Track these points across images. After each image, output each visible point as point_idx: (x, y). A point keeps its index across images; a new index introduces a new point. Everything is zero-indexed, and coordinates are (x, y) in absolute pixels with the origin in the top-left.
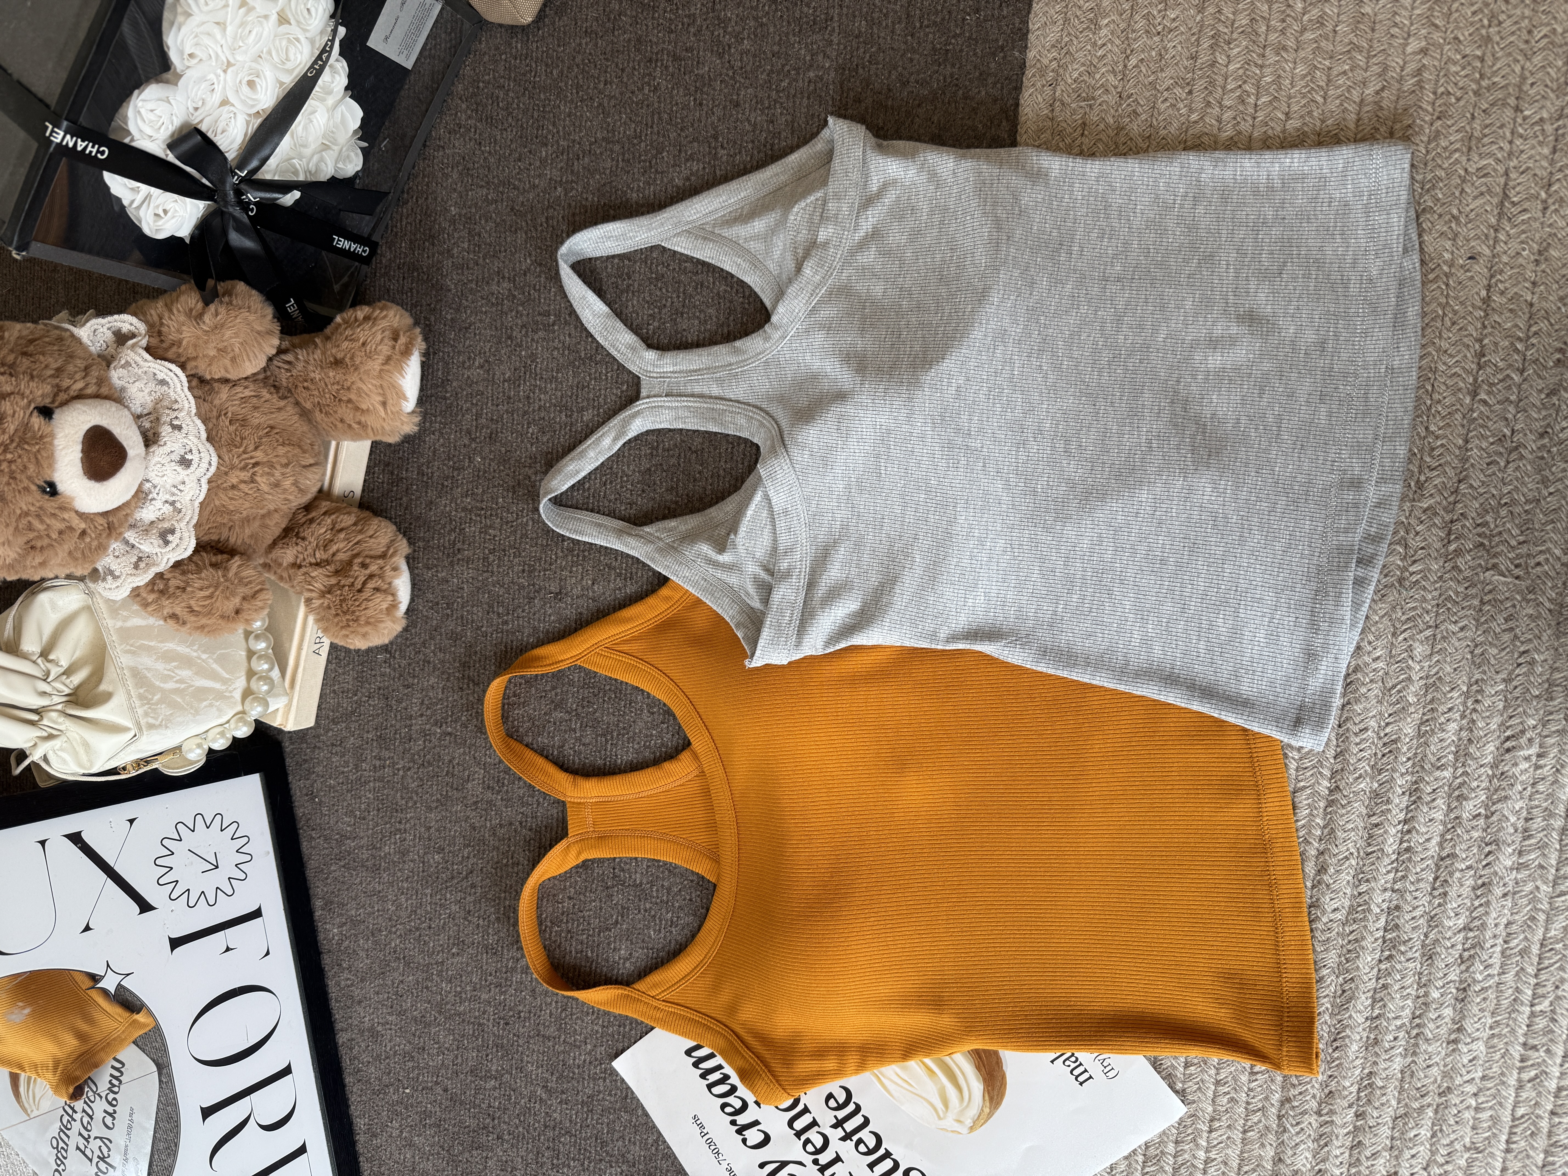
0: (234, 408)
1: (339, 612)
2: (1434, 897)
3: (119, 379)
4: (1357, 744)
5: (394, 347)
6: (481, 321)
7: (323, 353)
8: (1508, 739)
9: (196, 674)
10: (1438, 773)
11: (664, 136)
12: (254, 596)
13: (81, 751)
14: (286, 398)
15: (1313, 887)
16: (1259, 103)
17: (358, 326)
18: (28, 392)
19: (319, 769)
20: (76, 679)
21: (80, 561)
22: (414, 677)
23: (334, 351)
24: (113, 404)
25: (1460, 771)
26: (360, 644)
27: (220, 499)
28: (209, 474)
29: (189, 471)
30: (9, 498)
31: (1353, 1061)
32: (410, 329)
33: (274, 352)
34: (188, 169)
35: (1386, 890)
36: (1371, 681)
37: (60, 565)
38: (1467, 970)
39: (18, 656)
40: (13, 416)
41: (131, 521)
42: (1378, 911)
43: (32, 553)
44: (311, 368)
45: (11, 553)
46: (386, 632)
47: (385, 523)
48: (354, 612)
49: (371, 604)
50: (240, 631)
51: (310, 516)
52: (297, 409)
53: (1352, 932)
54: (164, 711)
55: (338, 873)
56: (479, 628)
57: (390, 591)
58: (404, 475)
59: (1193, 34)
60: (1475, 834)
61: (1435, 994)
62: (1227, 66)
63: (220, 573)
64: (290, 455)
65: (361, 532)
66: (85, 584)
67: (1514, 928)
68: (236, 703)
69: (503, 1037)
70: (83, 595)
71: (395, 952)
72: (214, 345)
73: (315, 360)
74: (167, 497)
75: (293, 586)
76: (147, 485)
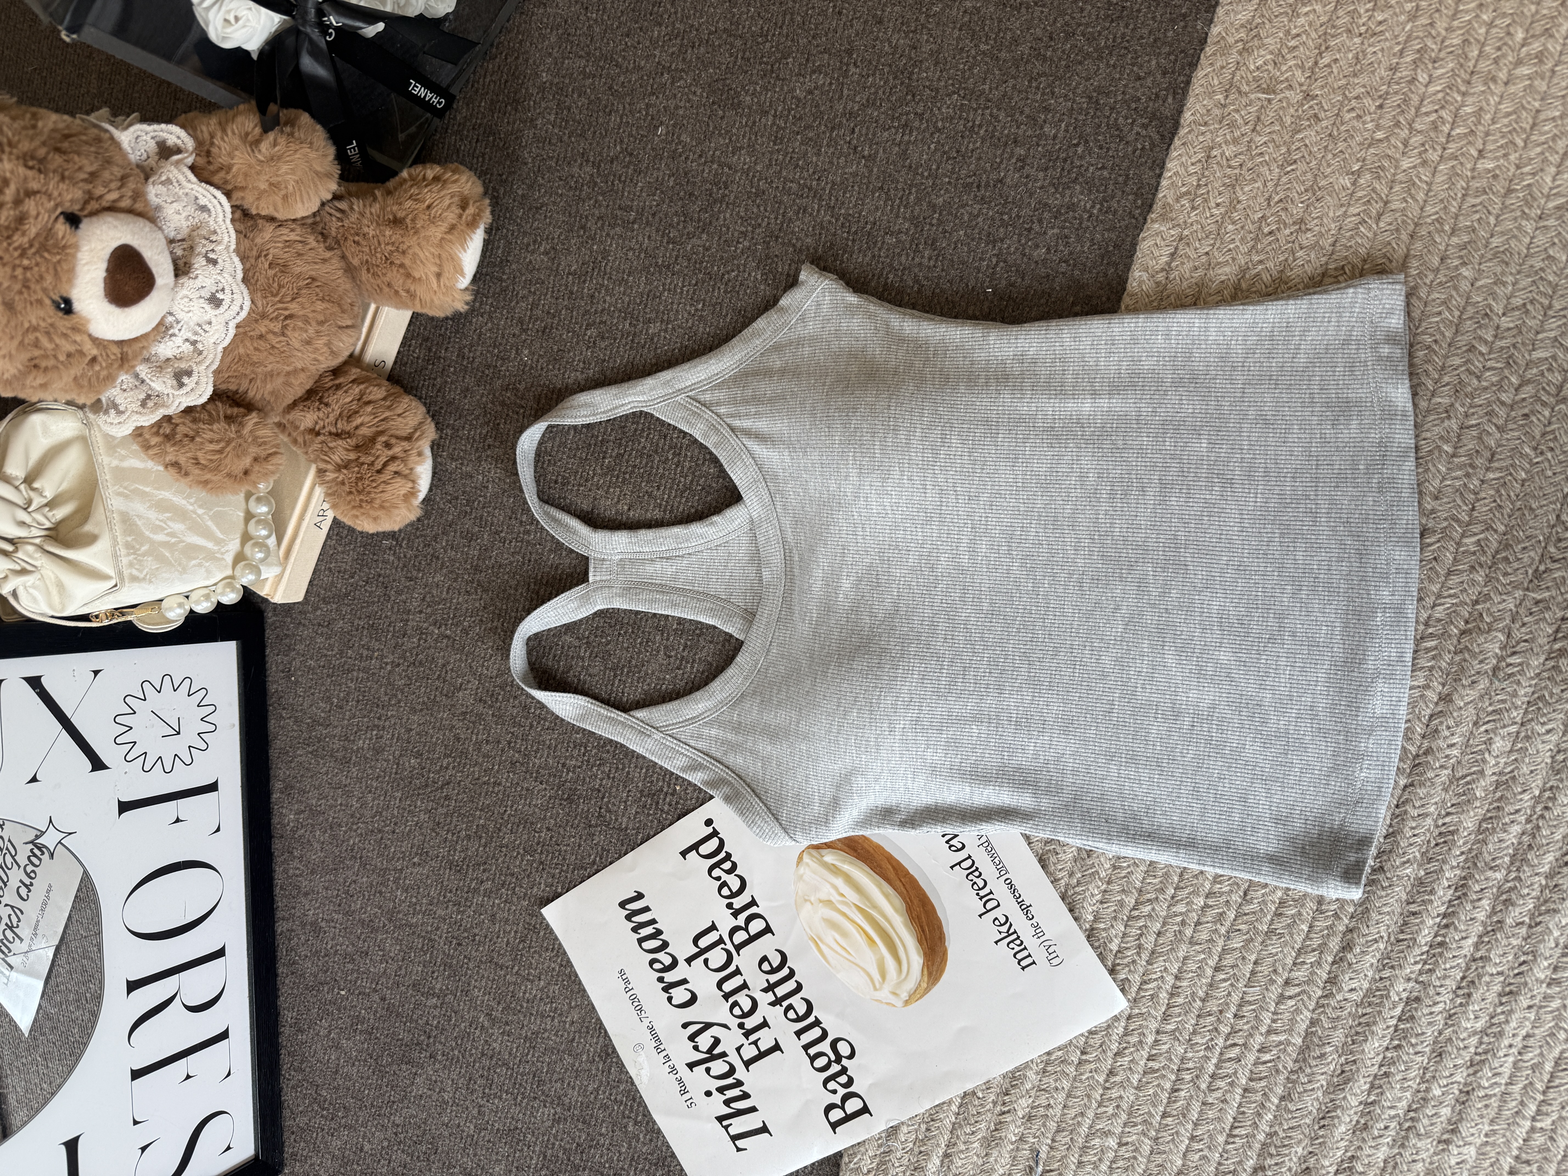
0: (275, 250)
1: (353, 490)
2: (1457, 996)
3: (157, 195)
5: (460, 216)
6: (554, 203)
7: (383, 209)
9: (190, 529)
10: (1489, 873)
11: (793, 40)
12: (267, 458)
13: (54, 591)
14: (333, 249)
15: (1333, 963)
16: (1453, 133)
17: (426, 186)
19: (300, 647)
20: (60, 513)
21: (84, 389)
22: (419, 570)
23: (395, 208)
24: (148, 223)
25: (1513, 875)
26: (368, 526)
27: (245, 346)
28: (239, 319)
29: (217, 312)
30: (19, 308)
31: (1338, 1142)
32: (479, 199)
33: (329, 197)
35: (1409, 980)
36: (1441, 767)
37: (62, 389)
38: (1475, 1073)
40: (37, 217)
41: (145, 354)
42: (1397, 999)
43: (34, 372)
44: (365, 221)
45: (10, 368)
46: (398, 519)
47: (415, 403)
48: (369, 493)
49: (389, 488)
51: (337, 382)
52: (343, 264)
53: (1364, 1015)
54: (150, 563)
55: (303, 758)
56: (497, 533)
57: (410, 477)
58: (443, 355)
59: (1398, 43)
60: (1515, 942)
61: (1437, 1092)
62: (1426, 86)
63: (234, 428)
64: (328, 312)
65: (389, 408)
66: (85, 413)
67: (1531, 1042)
68: (226, 566)
69: (453, 957)
70: (80, 424)
71: (352, 850)
72: (267, 177)
73: (371, 214)
74: (189, 335)
75: (306, 453)
76: (170, 319)
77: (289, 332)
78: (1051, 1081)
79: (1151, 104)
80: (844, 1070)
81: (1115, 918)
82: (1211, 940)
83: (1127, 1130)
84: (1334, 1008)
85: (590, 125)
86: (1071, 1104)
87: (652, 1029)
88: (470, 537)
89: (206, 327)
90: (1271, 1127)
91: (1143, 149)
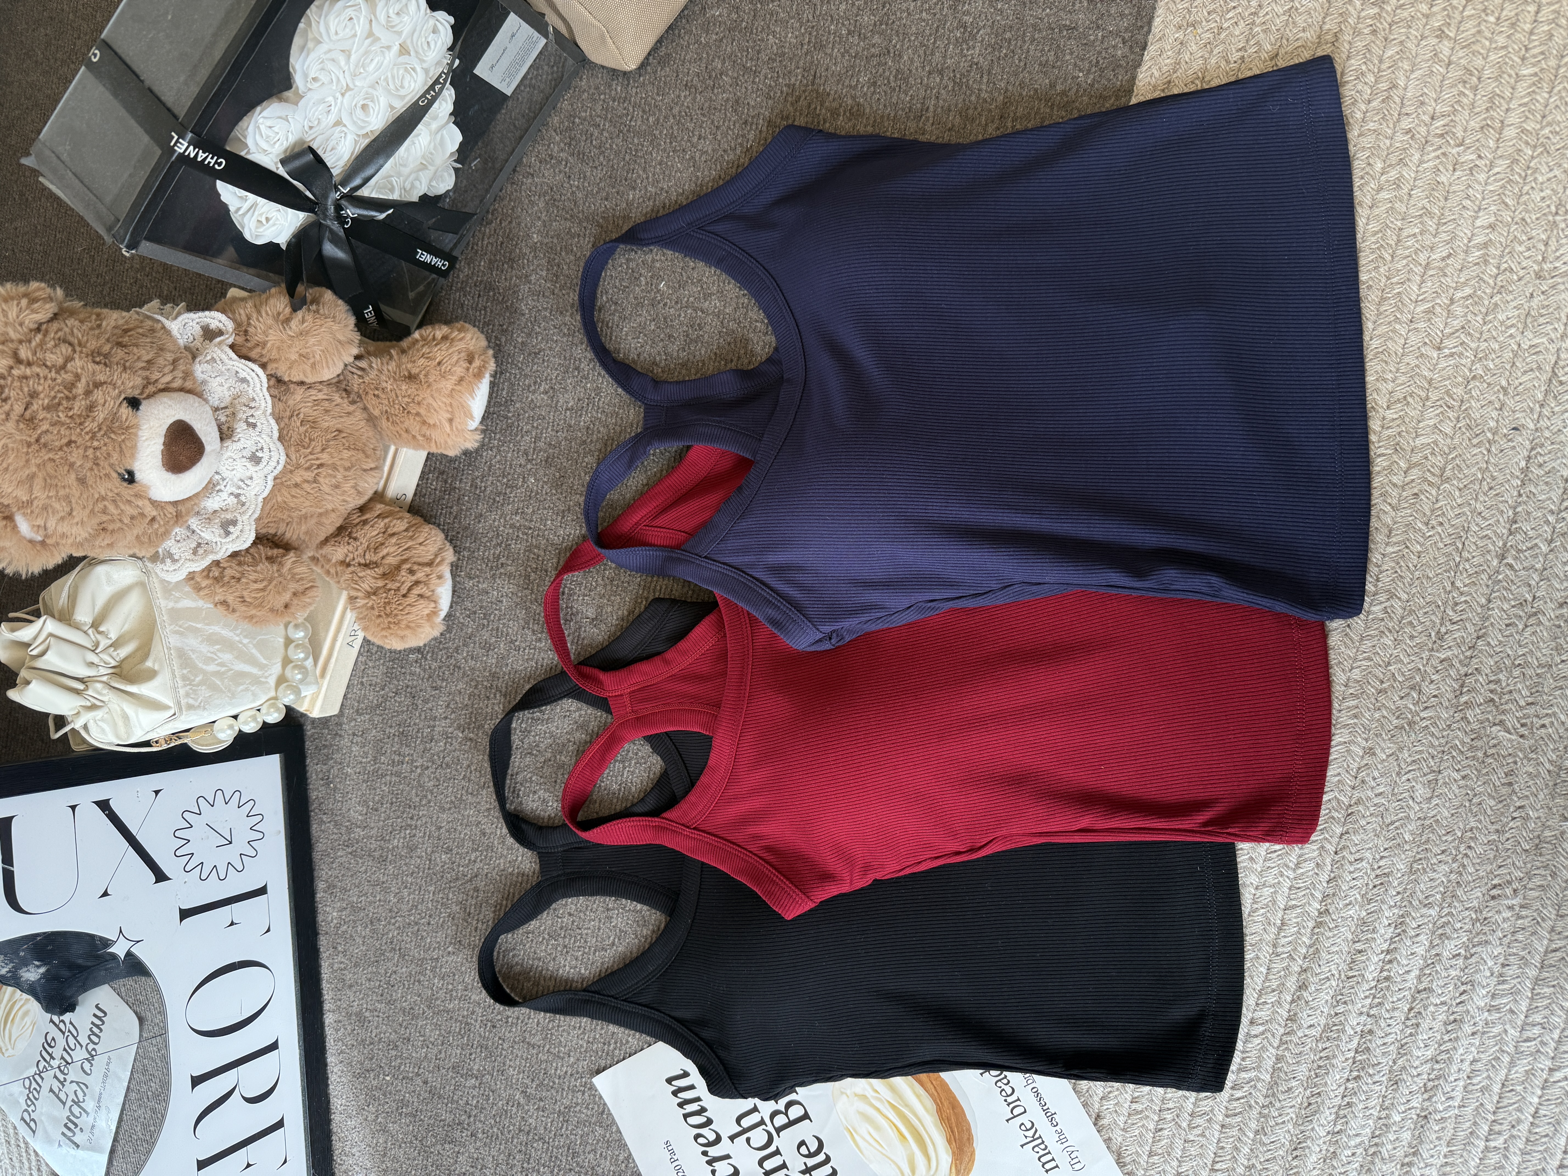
0: (306, 410)
1: (382, 614)
2: (1407, 1027)
3: (202, 373)
4: (1350, 873)
5: (468, 370)
7: (399, 366)
8: (1495, 887)
9: (237, 658)
10: (1424, 911)
12: (304, 592)
13: (120, 723)
14: (355, 403)
15: (1293, 1001)
17: (436, 345)
18: (119, 382)
19: (338, 756)
20: (123, 652)
21: (145, 544)
22: (443, 680)
23: (409, 366)
24: (195, 398)
25: (1446, 911)
26: (396, 645)
27: (282, 495)
28: (276, 472)
29: (257, 468)
30: (90, 482)
32: (484, 352)
34: (295, 183)
35: (1361, 1014)
36: (1371, 815)
37: (125, 546)
38: (1430, 1098)
39: (70, 625)
40: (104, 404)
41: (196, 509)
42: (1352, 1033)
43: (103, 534)
44: (384, 378)
45: (82, 533)
46: (423, 636)
47: (434, 531)
48: (396, 615)
49: (414, 609)
51: (364, 518)
52: (365, 415)
53: (1324, 1049)
54: (204, 692)
55: (344, 859)
57: (433, 599)
58: (457, 486)
60: (1453, 973)
61: (1397, 1118)
63: (275, 567)
64: (353, 459)
65: (411, 538)
66: (143, 562)
67: (1479, 1065)
68: (269, 689)
70: (138, 572)
71: (391, 943)
72: (297, 350)
73: (388, 370)
74: (234, 490)
75: (338, 582)
76: (217, 477)
77: (321, 480)
84: (1297, 1045)
88: (488, 647)
89: (248, 482)
90: (1249, 1160)
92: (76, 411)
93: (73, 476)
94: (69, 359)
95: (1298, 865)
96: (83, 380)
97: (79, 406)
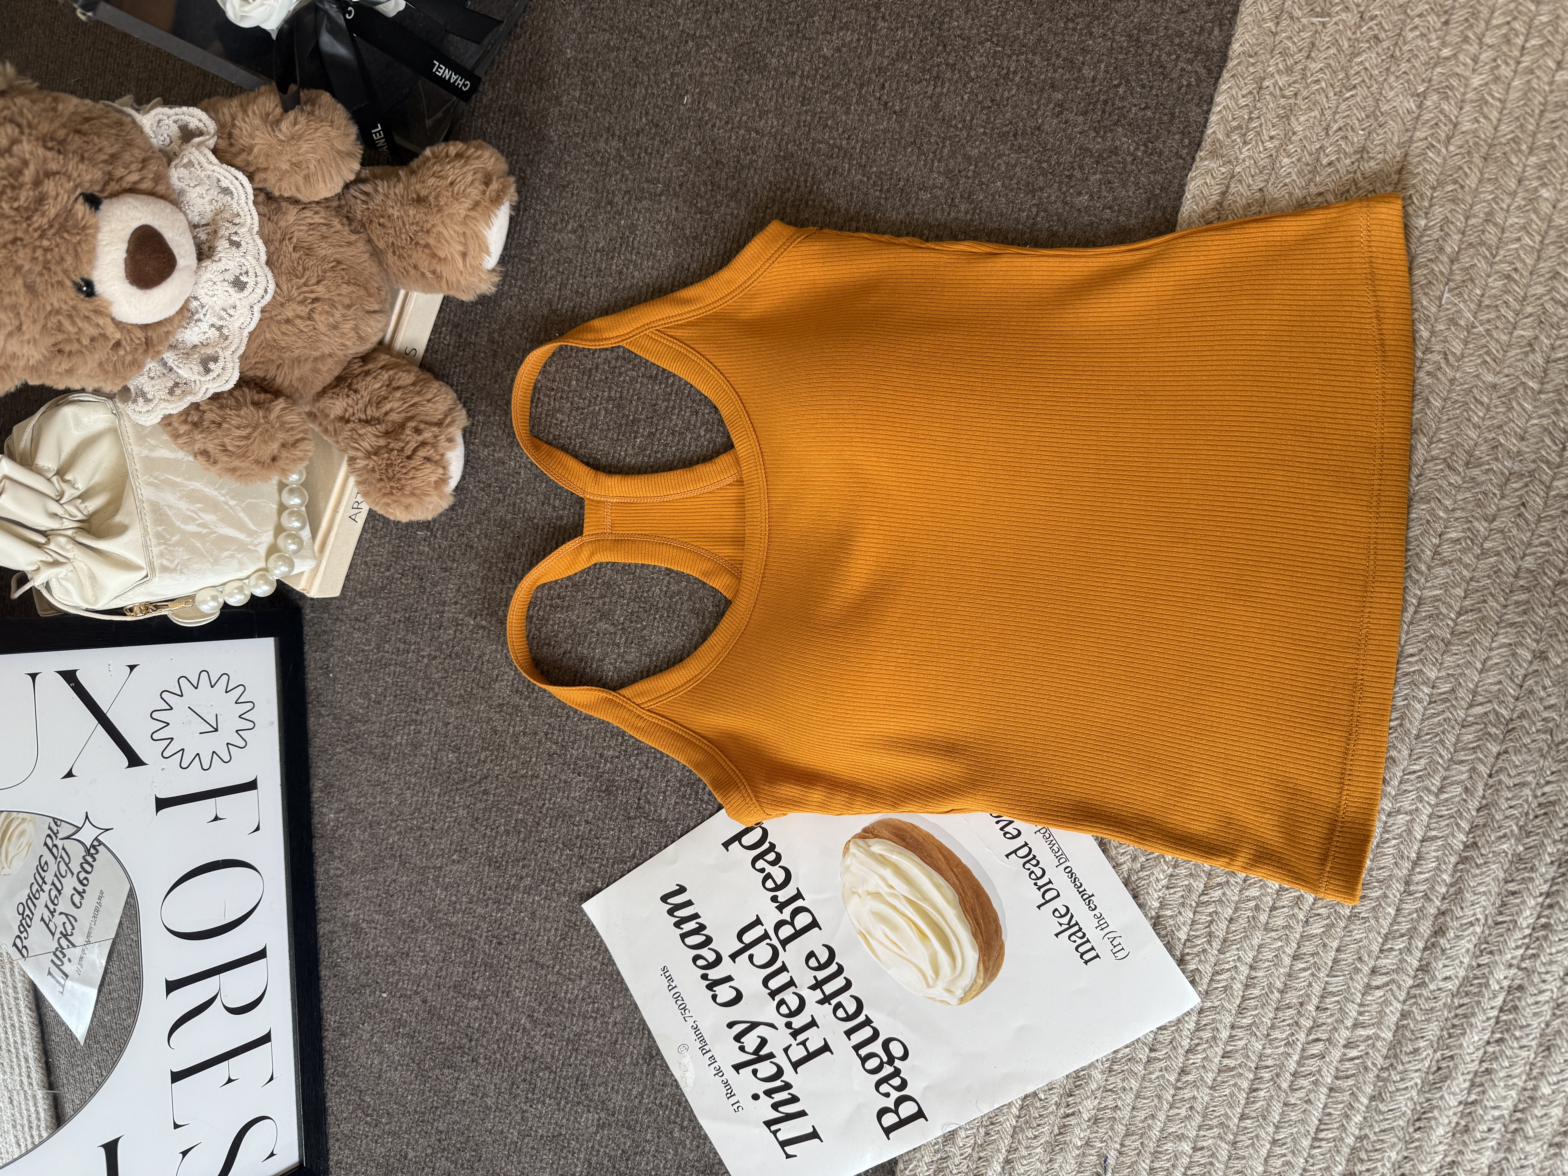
0: (300, 233)
1: (384, 477)
3: (179, 179)
4: (1507, 799)
5: (484, 193)
6: (581, 180)
7: (406, 188)
9: (222, 520)
12: (294, 444)
13: (87, 583)
14: (358, 232)
15: (1425, 949)
16: (1528, 45)
17: (449, 163)
18: (75, 174)
19: (338, 643)
20: (92, 505)
21: (111, 375)
22: (454, 560)
23: (418, 186)
24: (169, 205)
26: (400, 515)
27: (270, 332)
28: (264, 302)
29: (241, 295)
31: (1436, 1146)
32: (504, 176)
33: (352, 177)
35: (1510, 966)
37: (89, 376)
39: (32, 470)
40: (56, 198)
41: (172, 340)
42: (1497, 988)
43: (59, 357)
44: (390, 203)
45: (36, 354)
47: (445, 388)
48: (399, 479)
49: (419, 474)
50: (275, 481)
51: (366, 368)
52: (368, 247)
53: (1461, 1006)
54: (181, 554)
55: (342, 756)
57: (441, 463)
58: (473, 340)
61: (1546, 1090)
63: (261, 413)
64: (354, 296)
65: (418, 393)
66: (114, 403)
68: (259, 559)
69: (493, 957)
70: (110, 415)
71: (392, 848)
72: (288, 157)
73: (395, 194)
74: (215, 320)
75: (337, 442)
76: (195, 304)
77: (316, 316)
78: (1116, 1081)
79: (1196, 38)
80: (897, 1072)
81: (1183, 904)
82: (1288, 927)
83: (1202, 1133)
84: (1427, 999)
85: (615, 98)
86: (1140, 1105)
87: (696, 1029)
90: (1361, 1129)
91: (1189, 85)
92: (22, 201)
93: (20, 281)
94: (14, 142)
95: (1441, 790)
96: (32, 167)
97: (25, 196)
